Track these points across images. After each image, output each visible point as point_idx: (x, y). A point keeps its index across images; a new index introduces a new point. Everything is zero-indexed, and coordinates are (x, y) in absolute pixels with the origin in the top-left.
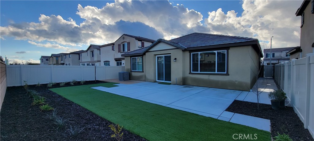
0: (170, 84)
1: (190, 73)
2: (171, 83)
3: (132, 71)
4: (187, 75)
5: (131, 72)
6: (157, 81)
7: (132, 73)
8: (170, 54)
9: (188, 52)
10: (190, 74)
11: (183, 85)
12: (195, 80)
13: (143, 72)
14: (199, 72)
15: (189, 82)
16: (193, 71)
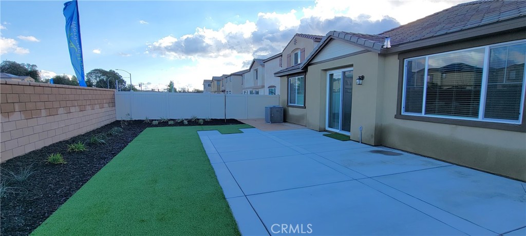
0: (347, 138)
1: (398, 116)
2: (349, 137)
3: (289, 104)
4: (390, 119)
5: (289, 106)
6: (328, 129)
7: (290, 108)
8: (352, 66)
9: (396, 57)
10: (396, 117)
11: (375, 146)
12: (411, 136)
13: (305, 107)
14: (423, 114)
15: (393, 139)
16: (407, 110)
